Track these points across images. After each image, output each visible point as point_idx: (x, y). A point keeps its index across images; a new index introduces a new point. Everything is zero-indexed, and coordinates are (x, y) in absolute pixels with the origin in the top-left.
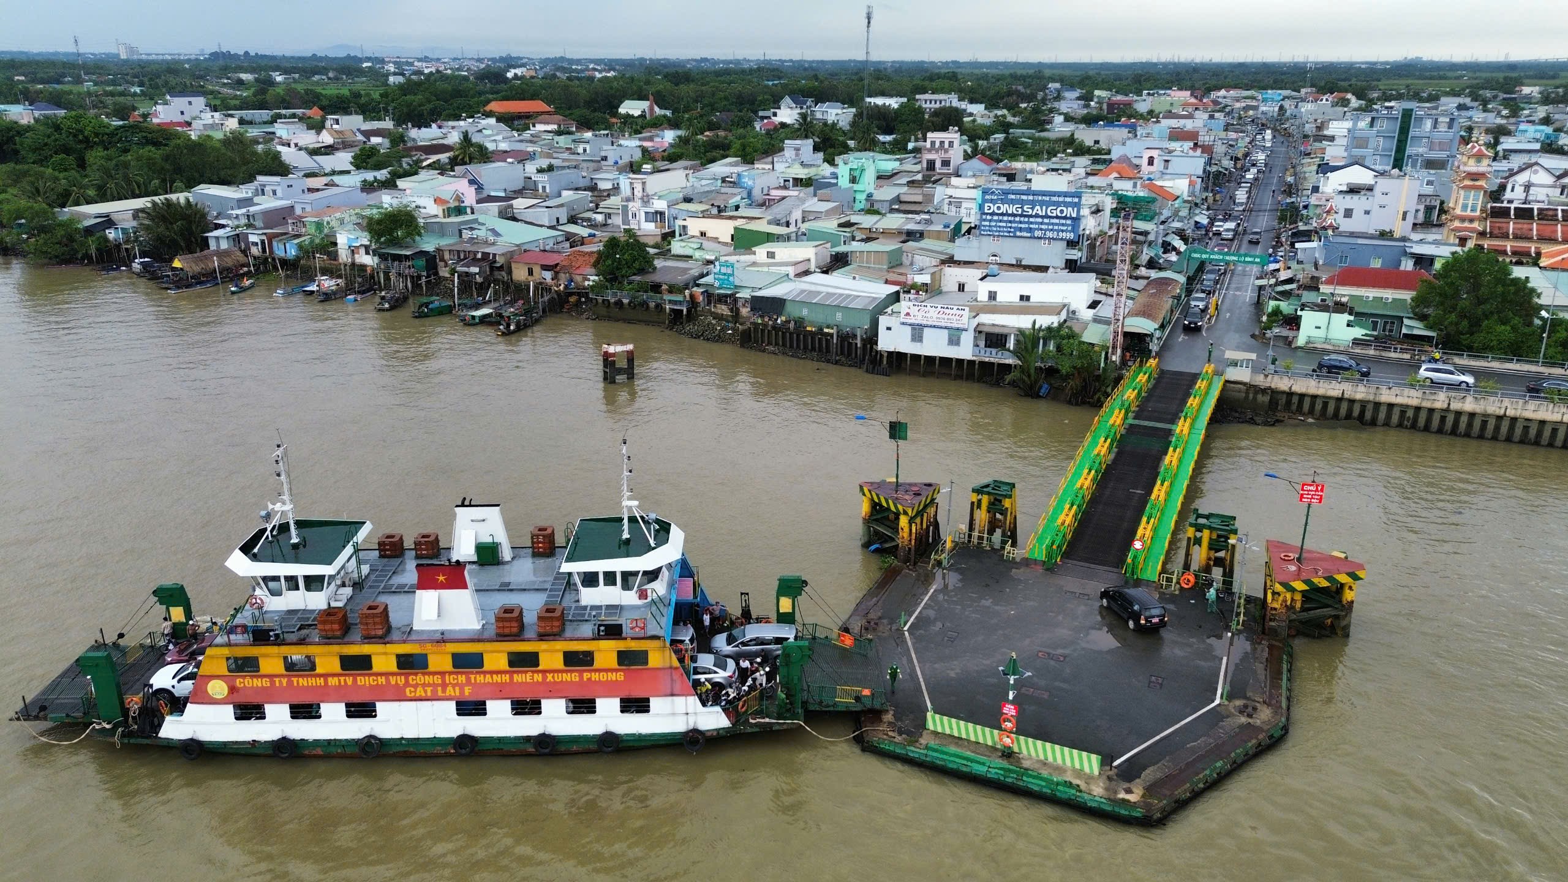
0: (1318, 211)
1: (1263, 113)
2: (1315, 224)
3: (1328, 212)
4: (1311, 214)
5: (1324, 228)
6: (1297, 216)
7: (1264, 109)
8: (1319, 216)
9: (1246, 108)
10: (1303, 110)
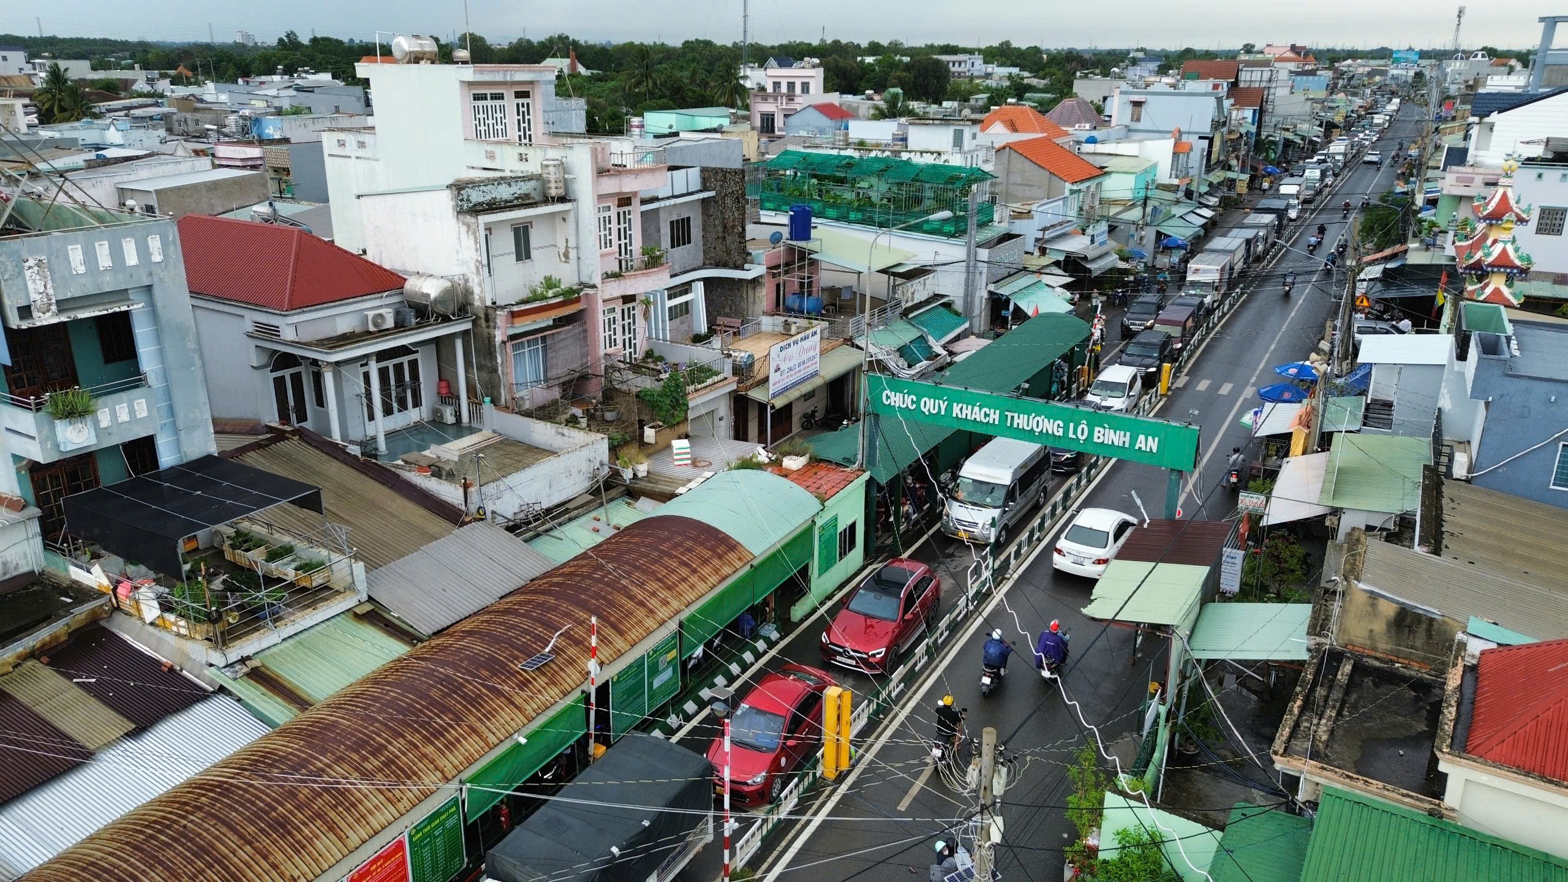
0: (1463, 212)
1: (1393, 77)
2: (1450, 251)
3: (1495, 218)
4: (1442, 223)
5: (1481, 272)
6: (1406, 222)
7: (1395, 72)
8: (1463, 229)
9: (1371, 74)
10: (1448, 70)
